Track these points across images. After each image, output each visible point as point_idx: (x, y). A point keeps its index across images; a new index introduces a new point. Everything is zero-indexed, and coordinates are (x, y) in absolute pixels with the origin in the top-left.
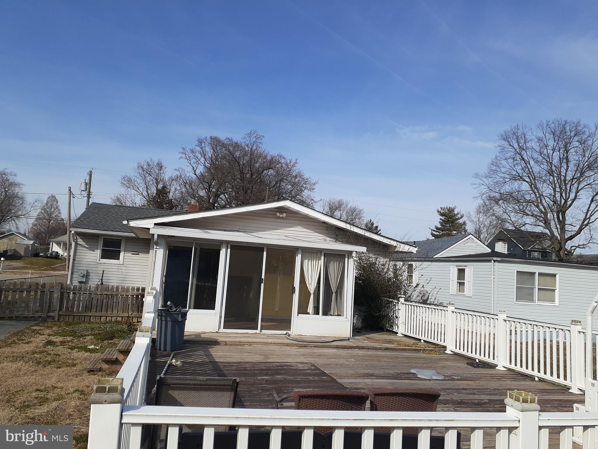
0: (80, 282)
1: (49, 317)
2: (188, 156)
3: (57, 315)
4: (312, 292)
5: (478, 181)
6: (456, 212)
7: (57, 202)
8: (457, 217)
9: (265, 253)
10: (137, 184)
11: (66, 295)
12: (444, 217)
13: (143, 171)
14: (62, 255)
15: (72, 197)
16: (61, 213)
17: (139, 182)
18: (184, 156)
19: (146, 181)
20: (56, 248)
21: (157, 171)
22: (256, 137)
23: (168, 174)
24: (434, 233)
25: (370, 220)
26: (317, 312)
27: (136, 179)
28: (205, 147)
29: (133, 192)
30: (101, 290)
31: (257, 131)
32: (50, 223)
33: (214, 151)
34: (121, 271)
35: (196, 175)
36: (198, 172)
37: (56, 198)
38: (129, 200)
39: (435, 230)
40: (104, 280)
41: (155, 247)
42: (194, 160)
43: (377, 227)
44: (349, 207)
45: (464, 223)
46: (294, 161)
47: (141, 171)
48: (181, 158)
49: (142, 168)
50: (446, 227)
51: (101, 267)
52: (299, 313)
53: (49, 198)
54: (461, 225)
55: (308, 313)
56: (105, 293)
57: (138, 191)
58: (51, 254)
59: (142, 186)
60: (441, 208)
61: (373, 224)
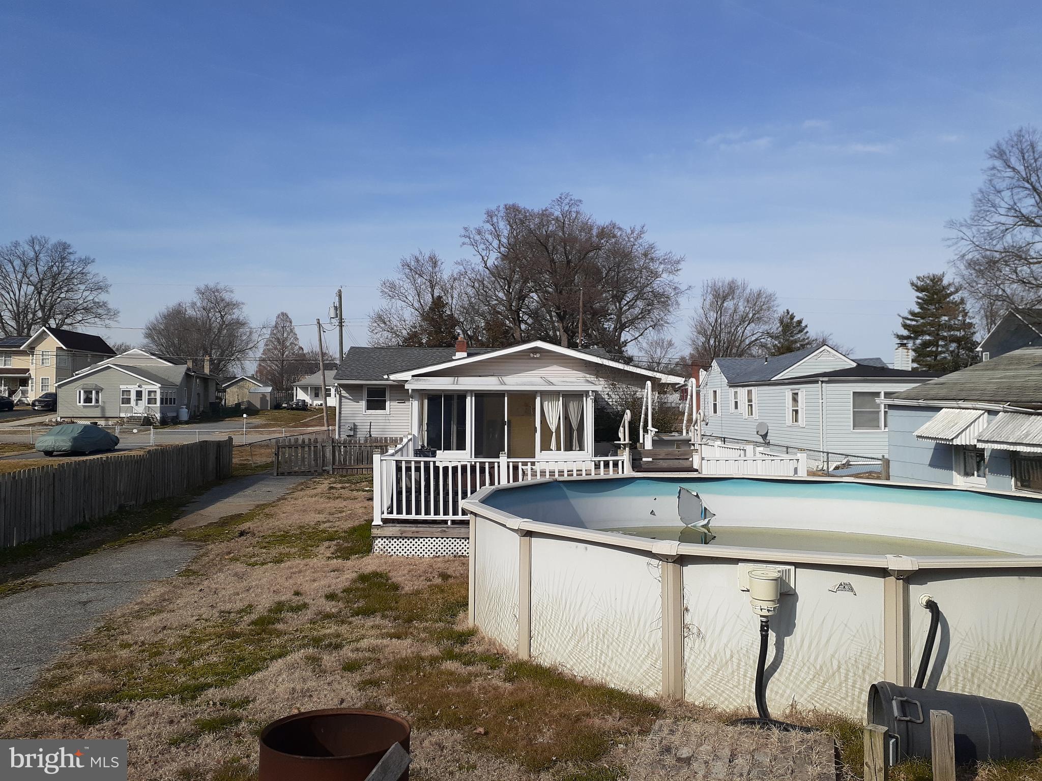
0: (348, 436)
1: (324, 471)
2: (474, 239)
3: (331, 469)
4: (554, 431)
5: (954, 233)
6: (945, 282)
7: (291, 322)
8: (948, 292)
9: (506, 398)
10: (404, 291)
11: (337, 448)
12: (924, 293)
13: (411, 270)
14: (311, 405)
15: (322, 332)
16: (298, 339)
17: (407, 286)
18: (467, 240)
19: (417, 285)
20: (301, 395)
21: (430, 269)
22: (569, 204)
23: (447, 271)
24: (908, 322)
25: (787, 310)
26: (559, 449)
27: (401, 283)
28: (498, 222)
29: (400, 303)
30: (370, 443)
31: (571, 194)
32: (285, 356)
33: (512, 227)
34: (388, 421)
35: (487, 268)
36: (490, 263)
37: (288, 316)
38: (395, 316)
39: (910, 317)
40: (372, 433)
41: (411, 399)
42: (483, 246)
43: (800, 322)
44: (748, 291)
45: (962, 301)
46: (638, 229)
47: (407, 271)
48: (464, 244)
49: (408, 266)
50: (929, 310)
51: (368, 418)
52: (542, 450)
53: (278, 317)
54: (956, 304)
55: (552, 450)
56: (375, 444)
57: (407, 301)
58: (297, 404)
59: (411, 292)
60: (918, 278)
61: (792, 317)
